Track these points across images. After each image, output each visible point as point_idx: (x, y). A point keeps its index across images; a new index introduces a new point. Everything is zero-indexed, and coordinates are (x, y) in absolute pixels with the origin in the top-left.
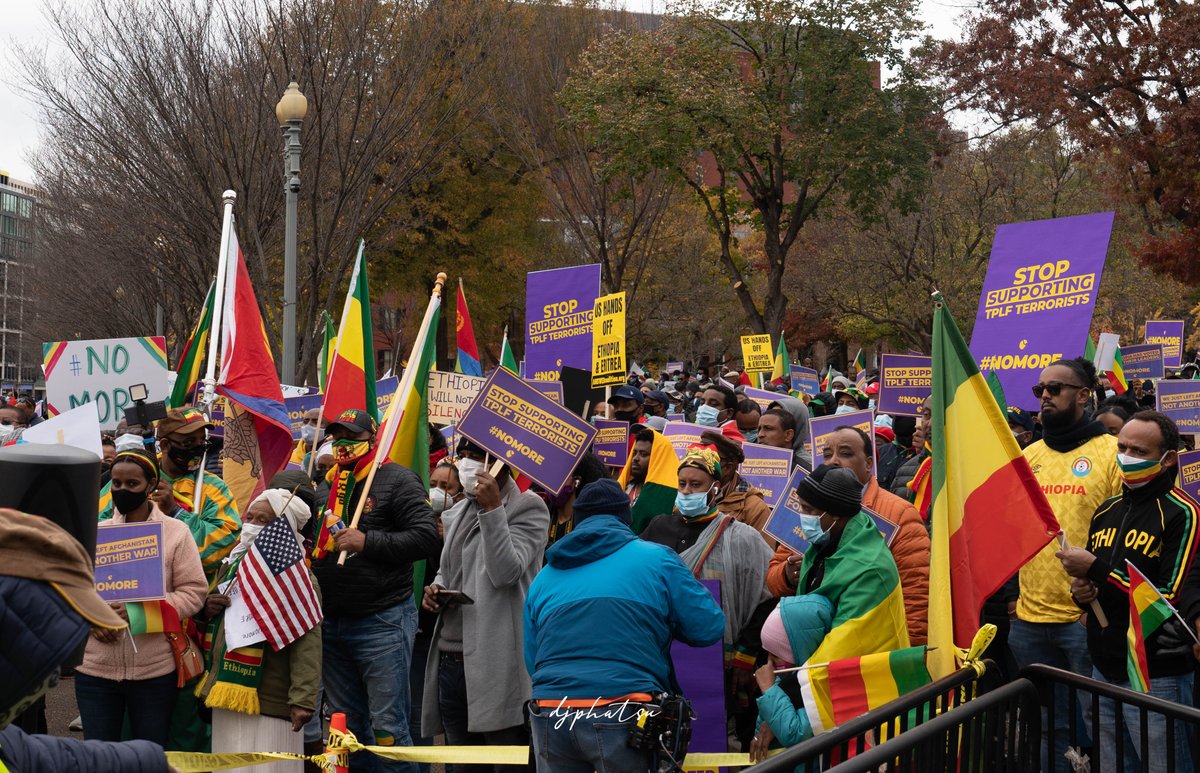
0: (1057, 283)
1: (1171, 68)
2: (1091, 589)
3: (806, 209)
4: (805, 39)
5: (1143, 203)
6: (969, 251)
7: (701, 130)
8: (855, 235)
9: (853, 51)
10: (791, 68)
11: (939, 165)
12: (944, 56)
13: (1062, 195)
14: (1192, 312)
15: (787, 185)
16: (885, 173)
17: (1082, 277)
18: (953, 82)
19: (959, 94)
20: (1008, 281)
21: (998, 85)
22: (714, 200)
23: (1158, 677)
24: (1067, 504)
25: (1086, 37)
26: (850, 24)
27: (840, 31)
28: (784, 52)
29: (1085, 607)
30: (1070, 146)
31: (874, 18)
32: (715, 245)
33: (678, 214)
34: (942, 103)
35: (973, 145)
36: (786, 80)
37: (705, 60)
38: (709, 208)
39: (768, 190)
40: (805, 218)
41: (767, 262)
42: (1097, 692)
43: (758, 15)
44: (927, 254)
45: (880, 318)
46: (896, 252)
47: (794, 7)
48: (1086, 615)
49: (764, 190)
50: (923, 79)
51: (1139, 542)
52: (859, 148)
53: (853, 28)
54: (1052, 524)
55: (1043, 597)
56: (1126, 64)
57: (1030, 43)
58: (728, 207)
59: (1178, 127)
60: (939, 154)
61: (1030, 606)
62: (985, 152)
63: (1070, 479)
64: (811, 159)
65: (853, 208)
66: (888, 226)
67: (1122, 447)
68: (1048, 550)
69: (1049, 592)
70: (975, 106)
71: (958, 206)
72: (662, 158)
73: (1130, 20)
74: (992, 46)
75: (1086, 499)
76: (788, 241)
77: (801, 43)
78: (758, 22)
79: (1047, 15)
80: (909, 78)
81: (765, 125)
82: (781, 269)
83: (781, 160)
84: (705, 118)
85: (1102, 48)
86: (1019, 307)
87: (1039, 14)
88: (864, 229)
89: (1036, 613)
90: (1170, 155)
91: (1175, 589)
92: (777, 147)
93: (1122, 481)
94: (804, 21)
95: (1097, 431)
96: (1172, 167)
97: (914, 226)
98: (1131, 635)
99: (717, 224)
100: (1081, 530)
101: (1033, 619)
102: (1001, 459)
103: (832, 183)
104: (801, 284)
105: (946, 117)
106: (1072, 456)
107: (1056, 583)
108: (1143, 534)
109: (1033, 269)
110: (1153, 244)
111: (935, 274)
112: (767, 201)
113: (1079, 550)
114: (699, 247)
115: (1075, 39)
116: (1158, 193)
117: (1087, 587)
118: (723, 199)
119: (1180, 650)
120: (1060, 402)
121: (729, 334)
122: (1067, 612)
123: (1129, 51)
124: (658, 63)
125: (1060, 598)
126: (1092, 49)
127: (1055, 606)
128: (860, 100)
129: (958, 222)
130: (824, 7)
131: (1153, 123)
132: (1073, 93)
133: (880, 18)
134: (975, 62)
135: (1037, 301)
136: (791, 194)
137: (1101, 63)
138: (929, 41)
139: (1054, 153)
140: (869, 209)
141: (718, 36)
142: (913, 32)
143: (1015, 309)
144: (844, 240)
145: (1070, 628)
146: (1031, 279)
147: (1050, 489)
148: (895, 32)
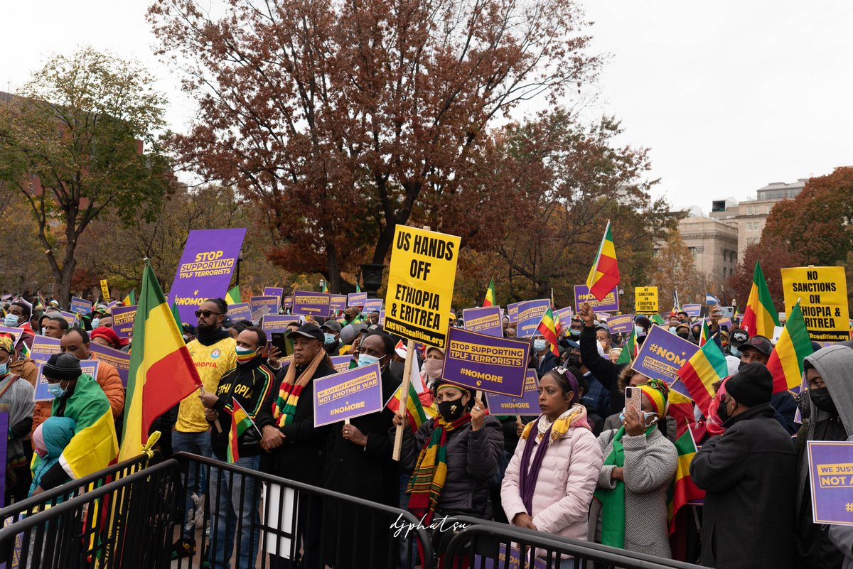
0: (216, 262)
1: (291, 165)
2: (215, 414)
3: (92, 214)
4: (99, 120)
5: (271, 229)
6: (182, 246)
7: (32, 162)
8: (121, 231)
9: (126, 131)
10: (90, 135)
11: (169, 198)
12: (177, 141)
13: (233, 222)
14: (292, 286)
15: (81, 199)
16: (138, 200)
17: (228, 260)
18: (181, 156)
19: (183, 163)
20: (192, 260)
21: (204, 161)
22: (38, 203)
23: (243, 457)
24: (207, 372)
25: (251, 143)
26: (126, 117)
27: (120, 119)
28: (87, 126)
29: (211, 423)
30: (238, 197)
31: (140, 115)
32: (37, 230)
33: (16, 210)
34: (173, 166)
35: (190, 189)
36: (86, 141)
37: (38, 123)
38: (34, 207)
39: (69, 200)
40: (91, 218)
41: (67, 241)
42: (209, 464)
43: (72, 102)
44: (159, 245)
45: (130, 276)
46: (142, 243)
47: (94, 102)
48: (211, 428)
49: (68, 201)
50: (165, 152)
51: (242, 390)
52: (125, 184)
53: (128, 119)
54: (198, 381)
55: (191, 419)
56: (269, 159)
57: (222, 142)
58: (46, 208)
59: (291, 194)
60: (169, 193)
61: (184, 424)
62: (194, 195)
63: (210, 359)
64: (97, 186)
65: (120, 216)
66: (139, 228)
67: (238, 343)
68: (195, 395)
69: (194, 416)
70: (191, 170)
71: (178, 221)
72: (7, 175)
73: (273, 137)
74: (202, 140)
75: (217, 370)
76: (80, 230)
77: (97, 122)
78: (72, 107)
79: (232, 128)
80: (157, 151)
81: (71, 164)
82: (75, 245)
83: (79, 185)
84: (35, 156)
85: (258, 150)
86: (196, 273)
87: (228, 128)
88: (125, 228)
89: (186, 427)
90: (286, 207)
91: (256, 413)
92: (78, 178)
93: (236, 360)
94: (99, 110)
95: (225, 335)
96: (287, 213)
97: (153, 230)
98: (231, 435)
99: (38, 216)
100: (213, 385)
101: (185, 430)
102: (173, 347)
103: (108, 202)
104: (87, 255)
105: (175, 174)
106: (211, 348)
107: (198, 412)
108: (244, 386)
109: (205, 254)
110: (275, 250)
111: (163, 256)
112: (69, 207)
113: (212, 395)
114: (28, 229)
115: (245, 143)
116: (279, 225)
117: (213, 413)
118: (42, 203)
119: (254, 442)
120: (209, 320)
121: (42, 280)
122: (202, 426)
123: (271, 153)
124: (9, 121)
125: (200, 420)
126: (253, 149)
127: (196, 424)
128: (128, 158)
129: (177, 230)
130: (112, 105)
131: (280, 191)
132: (242, 170)
133: (143, 116)
134: (192, 147)
135: (205, 271)
136: (84, 204)
137: (257, 157)
138: (169, 133)
139: (230, 200)
140: (128, 218)
141: (47, 111)
142: (160, 126)
143: (194, 274)
144: (114, 233)
145: (202, 434)
146: (204, 260)
147: (198, 364)
148: (151, 125)
